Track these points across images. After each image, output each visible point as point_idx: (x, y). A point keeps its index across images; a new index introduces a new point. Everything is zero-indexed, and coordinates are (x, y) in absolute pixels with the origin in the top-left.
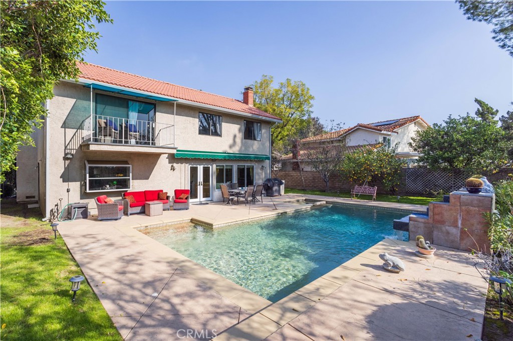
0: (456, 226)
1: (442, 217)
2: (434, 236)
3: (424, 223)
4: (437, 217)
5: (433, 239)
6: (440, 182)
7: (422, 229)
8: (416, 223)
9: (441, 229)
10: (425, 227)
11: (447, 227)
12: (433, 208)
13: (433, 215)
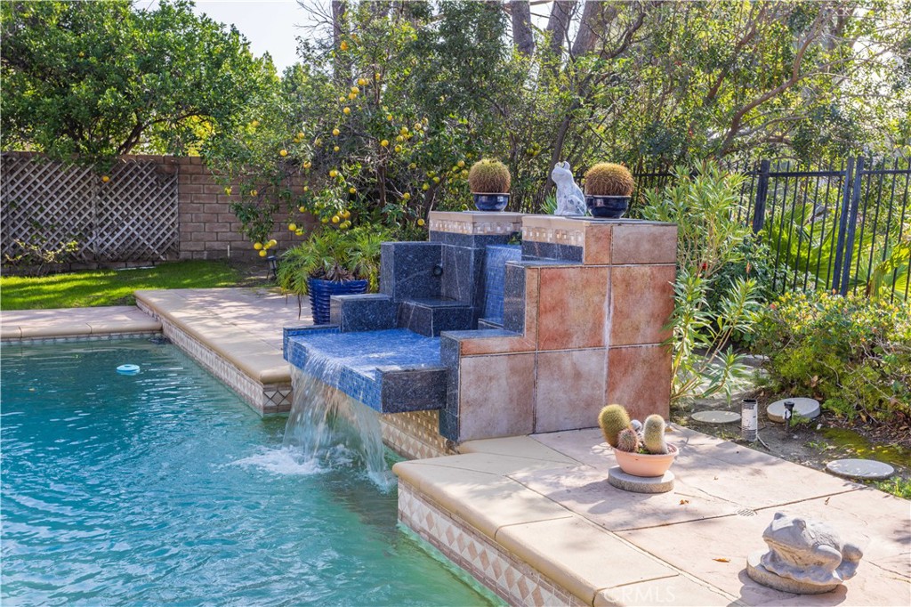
0: (598, 345)
1: (563, 320)
2: (540, 397)
3: (511, 354)
4: (550, 322)
5: (534, 413)
6: (54, 208)
7: (503, 382)
8: (483, 359)
9: (559, 367)
10: (514, 371)
11: (576, 354)
12: (539, 289)
13: (539, 314)
